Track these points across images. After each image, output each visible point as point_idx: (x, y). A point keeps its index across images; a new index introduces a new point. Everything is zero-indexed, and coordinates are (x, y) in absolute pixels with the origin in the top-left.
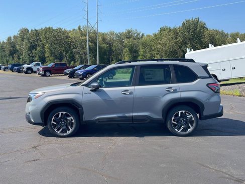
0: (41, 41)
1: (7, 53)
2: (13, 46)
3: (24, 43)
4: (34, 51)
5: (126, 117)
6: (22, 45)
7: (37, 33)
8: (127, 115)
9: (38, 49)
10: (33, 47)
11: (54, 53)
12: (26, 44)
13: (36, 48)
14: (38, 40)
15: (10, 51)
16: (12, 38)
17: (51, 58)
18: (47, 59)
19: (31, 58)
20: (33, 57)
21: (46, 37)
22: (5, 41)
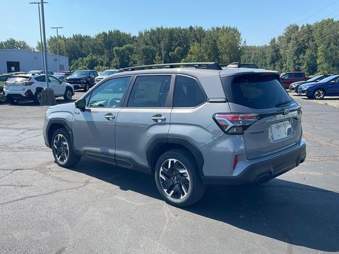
0: (313, 41)
1: (268, 60)
2: (277, 51)
3: (290, 45)
4: (301, 56)
5: (108, 154)
6: (287, 48)
7: (309, 29)
8: (111, 151)
9: (308, 52)
10: (301, 50)
11: (331, 57)
12: (293, 47)
13: (304, 52)
14: (309, 39)
15: (273, 57)
16: (277, 40)
17: (325, 66)
18: (319, 67)
19: (297, 66)
20: (300, 64)
21: (321, 34)
22: (268, 44)
